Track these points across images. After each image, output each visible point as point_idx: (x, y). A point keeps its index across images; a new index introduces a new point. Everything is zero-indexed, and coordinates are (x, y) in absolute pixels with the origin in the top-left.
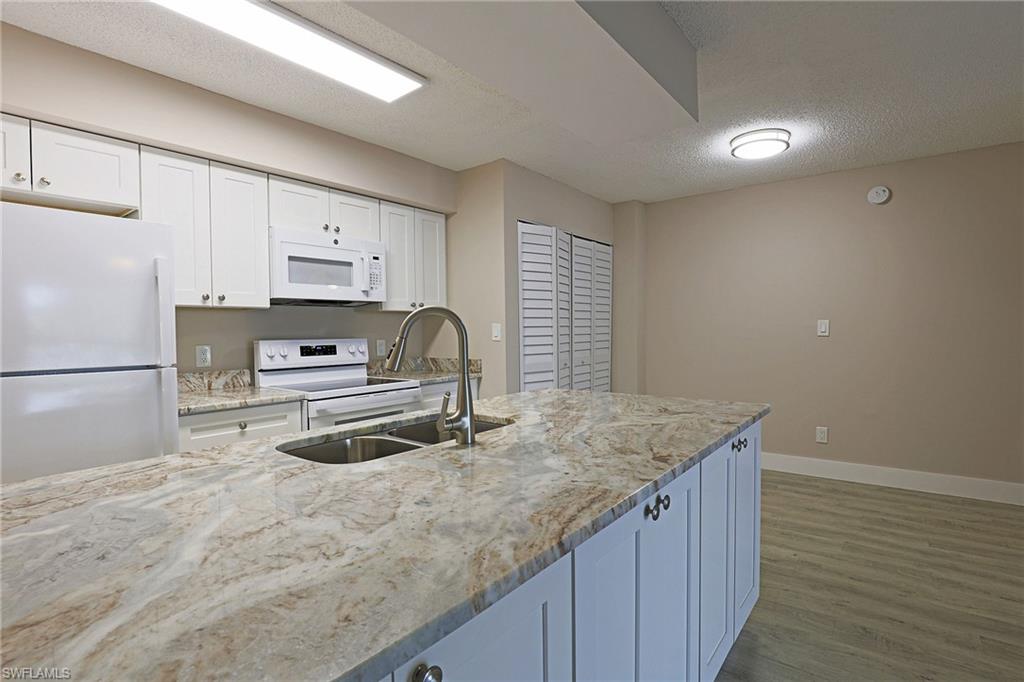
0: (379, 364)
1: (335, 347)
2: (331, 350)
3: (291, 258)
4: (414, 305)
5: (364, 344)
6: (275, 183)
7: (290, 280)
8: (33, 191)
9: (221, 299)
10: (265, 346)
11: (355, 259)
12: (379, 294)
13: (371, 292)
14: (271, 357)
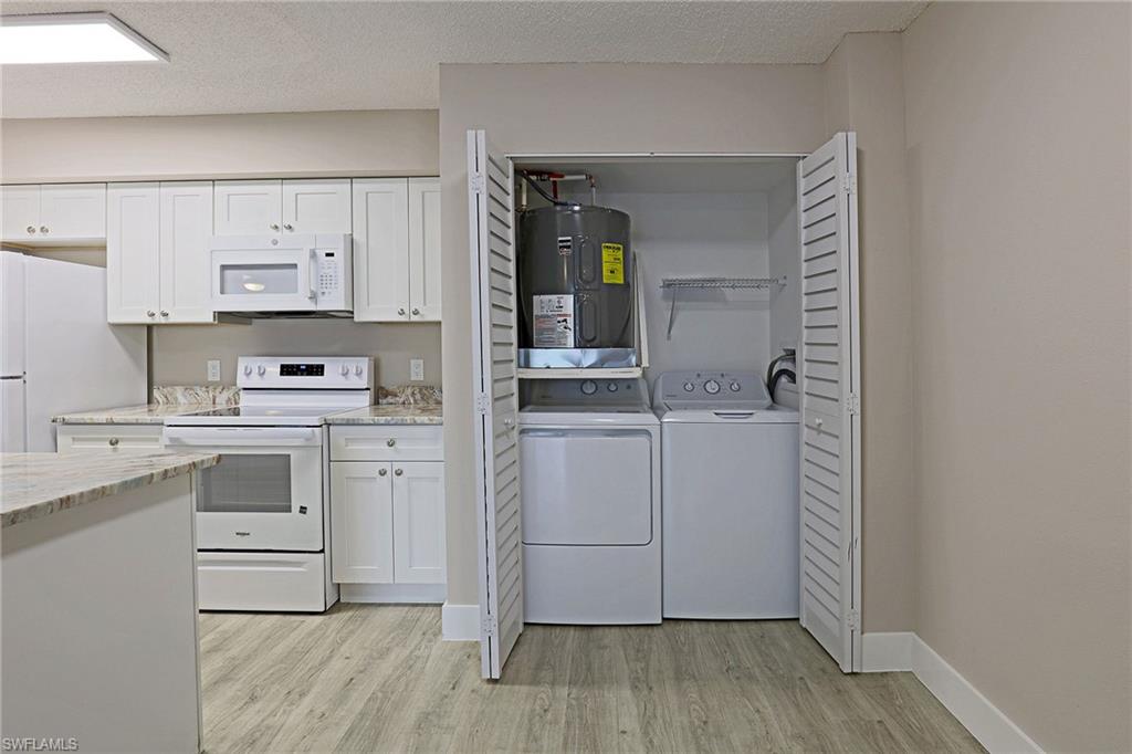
0: (409, 391)
1: (322, 367)
2: (317, 370)
3: (224, 267)
4: (402, 313)
5: (364, 364)
6: (221, 189)
7: (222, 292)
8: (37, 238)
9: (166, 315)
10: (242, 363)
11: (302, 260)
12: (334, 301)
13: (320, 298)
14: (248, 374)
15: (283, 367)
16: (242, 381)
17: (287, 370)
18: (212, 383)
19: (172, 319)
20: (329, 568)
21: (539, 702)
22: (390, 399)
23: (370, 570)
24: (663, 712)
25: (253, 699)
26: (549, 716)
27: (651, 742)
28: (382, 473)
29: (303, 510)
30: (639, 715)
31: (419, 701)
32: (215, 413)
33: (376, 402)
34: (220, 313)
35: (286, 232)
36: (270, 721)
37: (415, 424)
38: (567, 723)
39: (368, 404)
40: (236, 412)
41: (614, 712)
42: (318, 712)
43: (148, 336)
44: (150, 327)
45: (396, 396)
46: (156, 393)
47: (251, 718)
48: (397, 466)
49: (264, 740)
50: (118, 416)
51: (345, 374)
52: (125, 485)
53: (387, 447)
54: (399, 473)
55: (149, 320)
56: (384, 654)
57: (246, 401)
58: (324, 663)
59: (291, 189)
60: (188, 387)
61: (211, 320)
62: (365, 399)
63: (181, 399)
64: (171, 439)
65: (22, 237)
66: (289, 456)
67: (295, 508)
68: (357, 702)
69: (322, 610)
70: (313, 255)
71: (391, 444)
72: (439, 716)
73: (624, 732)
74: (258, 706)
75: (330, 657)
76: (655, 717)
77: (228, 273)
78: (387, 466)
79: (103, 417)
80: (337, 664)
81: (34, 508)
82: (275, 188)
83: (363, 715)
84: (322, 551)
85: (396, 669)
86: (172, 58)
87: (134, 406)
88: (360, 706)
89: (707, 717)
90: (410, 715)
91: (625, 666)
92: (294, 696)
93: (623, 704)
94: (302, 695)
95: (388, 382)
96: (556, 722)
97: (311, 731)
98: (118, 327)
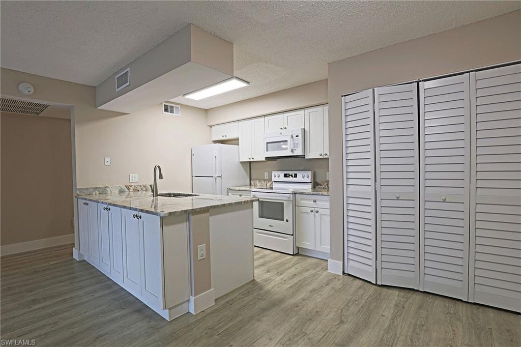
1: (296, 174)
2: (295, 176)
3: (267, 143)
4: (321, 155)
5: (310, 173)
6: (267, 118)
7: (267, 151)
8: (225, 138)
9: (253, 159)
10: (274, 173)
11: (288, 139)
12: (298, 152)
13: (294, 151)
14: (275, 177)
15: (285, 174)
16: (273, 179)
17: (286, 176)
18: (266, 180)
19: (255, 160)
20: (295, 241)
21: (355, 297)
22: (319, 186)
23: (307, 244)
24: (405, 316)
25: (268, 271)
26: (356, 302)
27: (393, 322)
28: (312, 211)
29: (287, 221)
30: (393, 313)
31: (314, 285)
32: (267, 189)
33: (314, 187)
34: (267, 157)
35: (285, 129)
36: (271, 278)
37: (322, 195)
38: (362, 307)
39: (311, 188)
40: (272, 189)
41: (383, 309)
42: (284, 279)
43: (249, 165)
44: (250, 162)
45: (321, 185)
46: (252, 182)
47: (267, 276)
48: (316, 209)
49: (269, 282)
50: (241, 188)
51: (303, 177)
52: (236, 203)
53: (313, 202)
54: (317, 212)
55: (249, 160)
56: (307, 270)
57: (275, 185)
58: (289, 268)
59: (286, 115)
60: (260, 180)
61: (264, 160)
62: (309, 187)
63: (258, 185)
64: (253, 196)
65: (221, 138)
66: (283, 203)
67: (285, 220)
68: (295, 280)
69: (292, 254)
70: (292, 137)
71: (315, 201)
72: (319, 291)
73: (384, 316)
74: (269, 273)
75: (291, 267)
76: (400, 316)
77: (269, 144)
78: (313, 209)
79: (237, 188)
80: (293, 269)
81: (218, 205)
82: (280, 116)
83: (296, 284)
84: (293, 235)
85: (310, 275)
86: (250, 83)
87: (247, 186)
88: (296, 281)
89: (425, 324)
90: (310, 288)
91: (396, 298)
92: (279, 274)
93: (388, 308)
94: (281, 274)
95: (319, 180)
96: (358, 305)
97: (281, 283)
98: (242, 163)
